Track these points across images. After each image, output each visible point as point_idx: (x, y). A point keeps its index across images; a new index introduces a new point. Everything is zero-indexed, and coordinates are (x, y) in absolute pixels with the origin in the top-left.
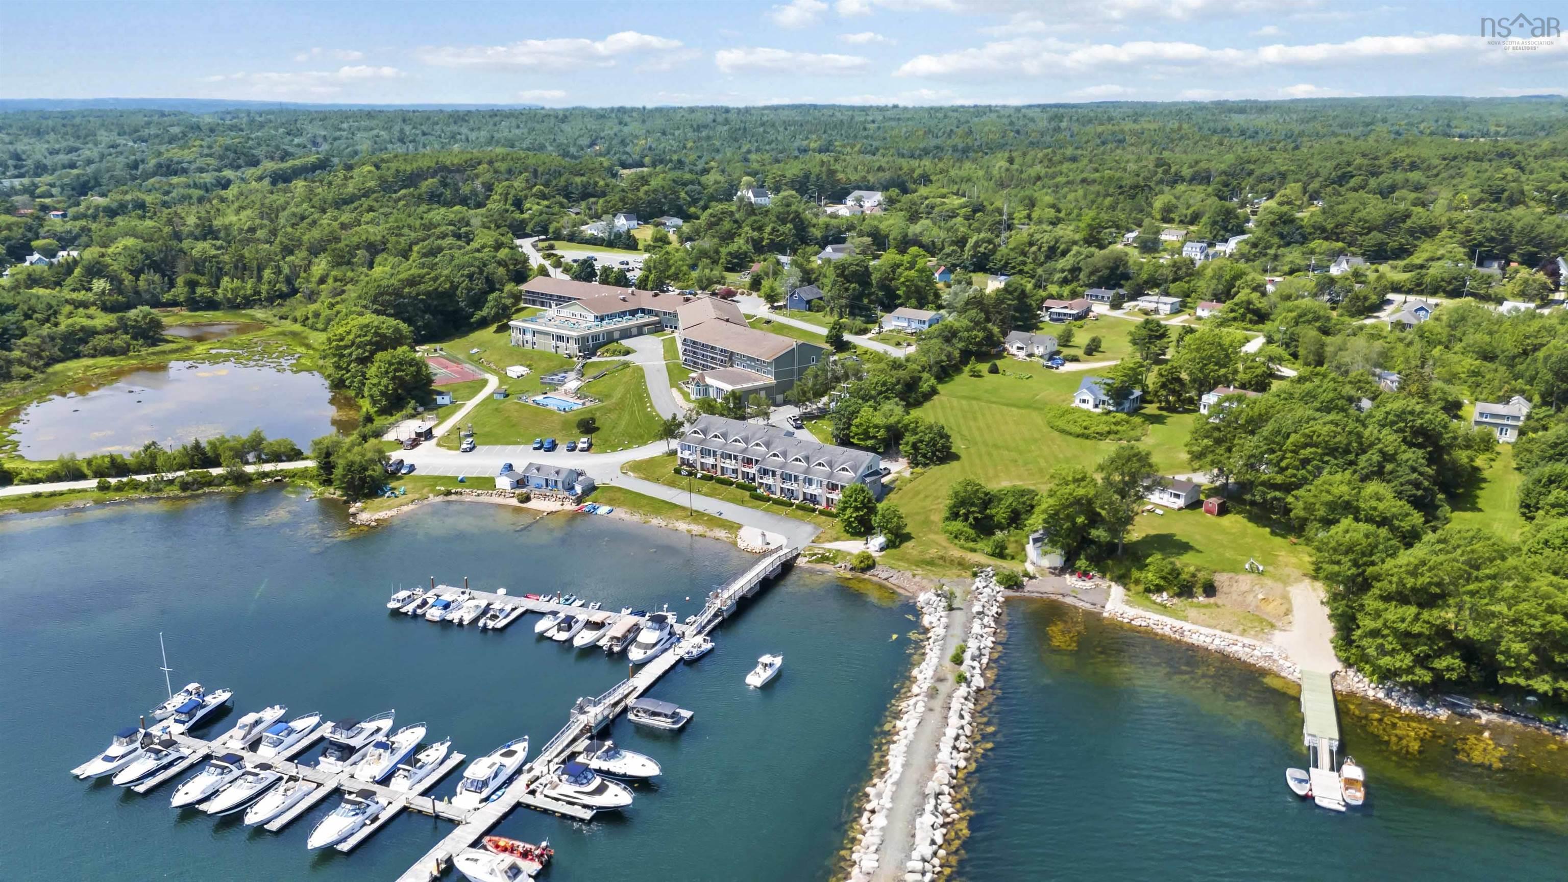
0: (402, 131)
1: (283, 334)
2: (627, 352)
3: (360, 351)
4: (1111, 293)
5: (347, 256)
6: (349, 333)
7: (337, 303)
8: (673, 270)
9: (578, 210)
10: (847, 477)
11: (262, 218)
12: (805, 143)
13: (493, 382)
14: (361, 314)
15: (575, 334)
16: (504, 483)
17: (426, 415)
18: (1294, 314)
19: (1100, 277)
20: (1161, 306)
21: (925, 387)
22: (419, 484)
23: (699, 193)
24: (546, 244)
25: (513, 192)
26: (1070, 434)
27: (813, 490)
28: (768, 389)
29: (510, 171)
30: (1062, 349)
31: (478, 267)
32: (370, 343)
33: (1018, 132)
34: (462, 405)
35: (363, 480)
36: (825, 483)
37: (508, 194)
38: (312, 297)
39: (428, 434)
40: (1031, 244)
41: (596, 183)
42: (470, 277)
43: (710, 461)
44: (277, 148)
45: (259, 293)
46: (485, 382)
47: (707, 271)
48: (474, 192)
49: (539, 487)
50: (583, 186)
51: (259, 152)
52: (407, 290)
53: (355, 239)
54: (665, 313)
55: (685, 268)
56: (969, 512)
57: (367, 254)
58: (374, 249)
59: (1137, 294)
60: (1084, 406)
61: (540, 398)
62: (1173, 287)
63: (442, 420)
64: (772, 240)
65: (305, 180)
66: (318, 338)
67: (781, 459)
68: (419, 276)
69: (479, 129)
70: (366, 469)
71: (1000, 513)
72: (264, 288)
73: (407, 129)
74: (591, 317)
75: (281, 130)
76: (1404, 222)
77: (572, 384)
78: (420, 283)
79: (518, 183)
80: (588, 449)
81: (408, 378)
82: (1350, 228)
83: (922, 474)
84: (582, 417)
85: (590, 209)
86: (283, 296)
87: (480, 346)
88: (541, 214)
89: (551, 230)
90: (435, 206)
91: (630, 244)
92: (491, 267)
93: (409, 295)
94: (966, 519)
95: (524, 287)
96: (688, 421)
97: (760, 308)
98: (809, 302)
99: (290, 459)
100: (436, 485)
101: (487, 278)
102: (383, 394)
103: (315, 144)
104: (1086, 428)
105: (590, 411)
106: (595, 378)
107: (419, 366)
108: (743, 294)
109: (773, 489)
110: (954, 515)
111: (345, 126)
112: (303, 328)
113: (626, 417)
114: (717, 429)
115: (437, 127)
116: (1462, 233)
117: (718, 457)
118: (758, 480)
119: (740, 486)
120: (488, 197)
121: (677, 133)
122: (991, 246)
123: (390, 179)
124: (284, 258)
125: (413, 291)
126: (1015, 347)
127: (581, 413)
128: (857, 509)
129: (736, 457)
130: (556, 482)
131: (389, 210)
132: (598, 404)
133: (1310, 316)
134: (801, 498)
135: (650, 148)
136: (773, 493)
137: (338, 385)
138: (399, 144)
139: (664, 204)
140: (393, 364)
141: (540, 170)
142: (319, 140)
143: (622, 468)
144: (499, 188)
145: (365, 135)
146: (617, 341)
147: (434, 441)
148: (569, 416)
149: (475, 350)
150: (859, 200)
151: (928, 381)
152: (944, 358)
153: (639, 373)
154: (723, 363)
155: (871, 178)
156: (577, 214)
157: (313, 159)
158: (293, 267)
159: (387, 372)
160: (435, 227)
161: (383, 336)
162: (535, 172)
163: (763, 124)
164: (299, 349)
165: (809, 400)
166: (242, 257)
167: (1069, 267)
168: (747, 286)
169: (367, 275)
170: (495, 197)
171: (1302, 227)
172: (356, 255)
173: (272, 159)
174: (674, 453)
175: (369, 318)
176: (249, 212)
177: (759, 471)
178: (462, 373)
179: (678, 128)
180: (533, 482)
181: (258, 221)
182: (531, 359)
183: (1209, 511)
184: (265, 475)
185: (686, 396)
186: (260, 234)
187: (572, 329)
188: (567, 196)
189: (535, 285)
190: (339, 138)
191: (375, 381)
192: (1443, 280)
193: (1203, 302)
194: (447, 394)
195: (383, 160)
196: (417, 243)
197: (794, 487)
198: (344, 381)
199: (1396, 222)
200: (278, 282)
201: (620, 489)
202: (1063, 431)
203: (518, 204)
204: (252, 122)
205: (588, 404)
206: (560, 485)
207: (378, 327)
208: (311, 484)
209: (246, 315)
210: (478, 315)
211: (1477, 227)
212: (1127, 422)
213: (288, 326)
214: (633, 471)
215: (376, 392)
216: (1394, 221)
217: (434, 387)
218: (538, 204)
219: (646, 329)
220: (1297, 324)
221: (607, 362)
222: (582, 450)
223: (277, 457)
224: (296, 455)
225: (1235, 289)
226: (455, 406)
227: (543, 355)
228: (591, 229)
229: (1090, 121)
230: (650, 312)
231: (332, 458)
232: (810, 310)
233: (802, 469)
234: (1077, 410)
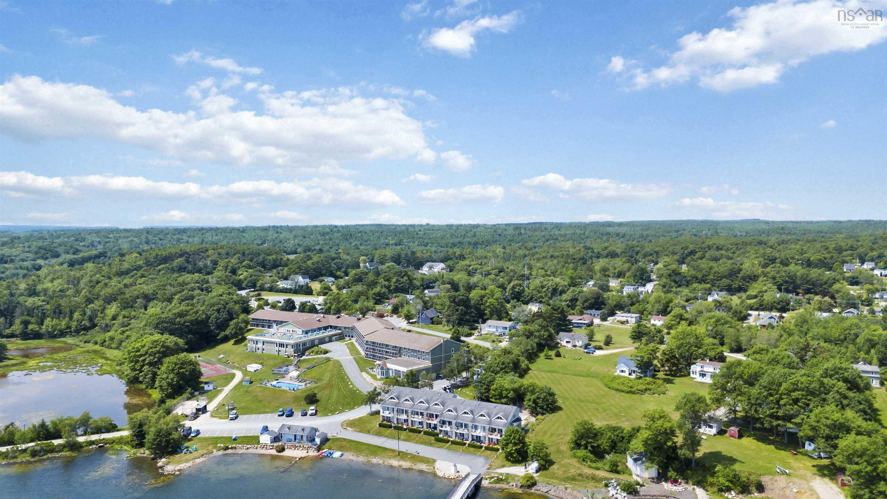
0: (147, 238)
1: (88, 352)
2: (326, 352)
3: (151, 358)
4: (599, 312)
5: (131, 303)
6: (143, 347)
7: (127, 330)
8: (342, 303)
9: (271, 274)
10: (502, 423)
11: (68, 284)
12: (387, 241)
13: (239, 376)
14: (152, 334)
15: (292, 342)
16: (265, 439)
17: (199, 397)
18: (714, 320)
19: (590, 304)
20: (629, 319)
21: (523, 366)
22: (205, 443)
23: (342, 264)
24: (256, 293)
25: (231, 265)
26: (623, 391)
27: (479, 433)
28: (427, 370)
29: (227, 254)
30: (591, 343)
31: (223, 305)
32: (158, 352)
33: (500, 235)
34: (221, 391)
35: (168, 442)
36: (487, 427)
37: (227, 266)
38: (107, 328)
39: (204, 410)
40: (543, 287)
41: (281, 259)
42: (218, 311)
43: (404, 417)
44: (72, 247)
45: (70, 328)
46: (233, 376)
47: (366, 303)
48: (206, 266)
49: (290, 441)
50: (274, 260)
51: (61, 250)
52: (178, 320)
53: (136, 293)
54: (345, 328)
55: (350, 302)
56: (587, 442)
57: (144, 302)
58: (148, 298)
59: (612, 314)
60: (623, 374)
61: (274, 383)
62: (632, 308)
63: (210, 400)
64: (396, 286)
65: (94, 263)
66: (114, 354)
67: (454, 413)
68: (186, 311)
69: (194, 236)
70: (170, 434)
71: (604, 443)
72: (74, 324)
73: (150, 237)
74: (300, 331)
75: (72, 239)
76: (739, 273)
77: (294, 373)
78: (186, 315)
79: (234, 260)
80: (315, 414)
81: (187, 373)
82: (711, 277)
83: (543, 420)
84: (306, 394)
85: (279, 273)
86: (86, 329)
87: (224, 353)
88: (251, 276)
89: (258, 285)
90: (183, 273)
91: (308, 291)
92: (231, 305)
93: (179, 323)
94: (586, 448)
95: (251, 316)
96: (383, 391)
97: (403, 323)
98: (432, 319)
99: (108, 431)
100: (217, 443)
101: (228, 311)
102: (169, 384)
103: (93, 246)
104: (631, 387)
105: (310, 389)
106: (308, 369)
107: (195, 364)
108: (387, 316)
109: (449, 434)
110: (577, 445)
111: (111, 236)
112: (101, 348)
113: (335, 392)
114: (406, 395)
115: (168, 236)
116: (771, 278)
117: (410, 414)
118: (439, 428)
119: (426, 433)
120: (214, 269)
121: (312, 237)
122: (521, 288)
123: (152, 260)
124: (87, 306)
125: (182, 320)
126: (565, 341)
127: (305, 391)
128: (515, 444)
129: (422, 414)
130: (302, 436)
131: (155, 276)
132: (315, 385)
133: (723, 321)
134: (470, 439)
135: (298, 245)
136: (449, 436)
137: (133, 381)
138: (146, 245)
139: (322, 270)
140: (178, 364)
141: (247, 252)
142: (96, 244)
143: (342, 425)
144: (222, 263)
145: (124, 240)
146: (317, 346)
147: (208, 414)
148: (298, 393)
149: (222, 356)
150: (431, 268)
151: (524, 363)
152: (529, 348)
153: (338, 365)
154: (394, 355)
155: (435, 257)
156: (270, 276)
157: (95, 252)
158: (94, 311)
159: (173, 370)
160: (187, 285)
161: (168, 348)
162: (243, 254)
163: (360, 232)
164: (100, 361)
165: (455, 375)
166: (60, 305)
167: (569, 298)
168: (390, 311)
169: (144, 314)
170: (219, 268)
171: (685, 277)
172: (136, 302)
173: (68, 253)
174: (378, 413)
175: (157, 337)
176: (60, 281)
177: (440, 422)
178: (217, 370)
179: (312, 235)
180: (285, 438)
181: (66, 286)
182: (263, 359)
183: (732, 436)
184: (92, 443)
185: (374, 377)
186: (70, 292)
187: (289, 339)
188: (264, 267)
189: (258, 315)
190: (109, 242)
191: (165, 376)
192: (774, 302)
193: (654, 316)
194: (212, 383)
195: (143, 251)
196: (175, 295)
197: (465, 432)
198: (138, 378)
199: (735, 273)
200: (83, 320)
201: (345, 440)
202: (617, 390)
203: (234, 272)
204: (52, 235)
205: (308, 385)
206: (305, 438)
207: (164, 342)
208: (126, 447)
209: (62, 341)
210: (222, 334)
211: (778, 276)
212: (654, 383)
213: (91, 346)
214: (351, 427)
215: (164, 383)
216: (733, 273)
217: (202, 379)
218: (247, 271)
219: (334, 338)
220: (716, 325)
221: (314, 359)
222: (312, 415)
223: (98, 430)
224: (113, 428)
225: (670, 308)
226: (216, 392)
227: (270, 357)
228: (282, 284)
229: (536, 230)
230: (335, 328)
231: (145, 428)
232: (433, 323)
233: (470, 419)
234: (619, 377)
